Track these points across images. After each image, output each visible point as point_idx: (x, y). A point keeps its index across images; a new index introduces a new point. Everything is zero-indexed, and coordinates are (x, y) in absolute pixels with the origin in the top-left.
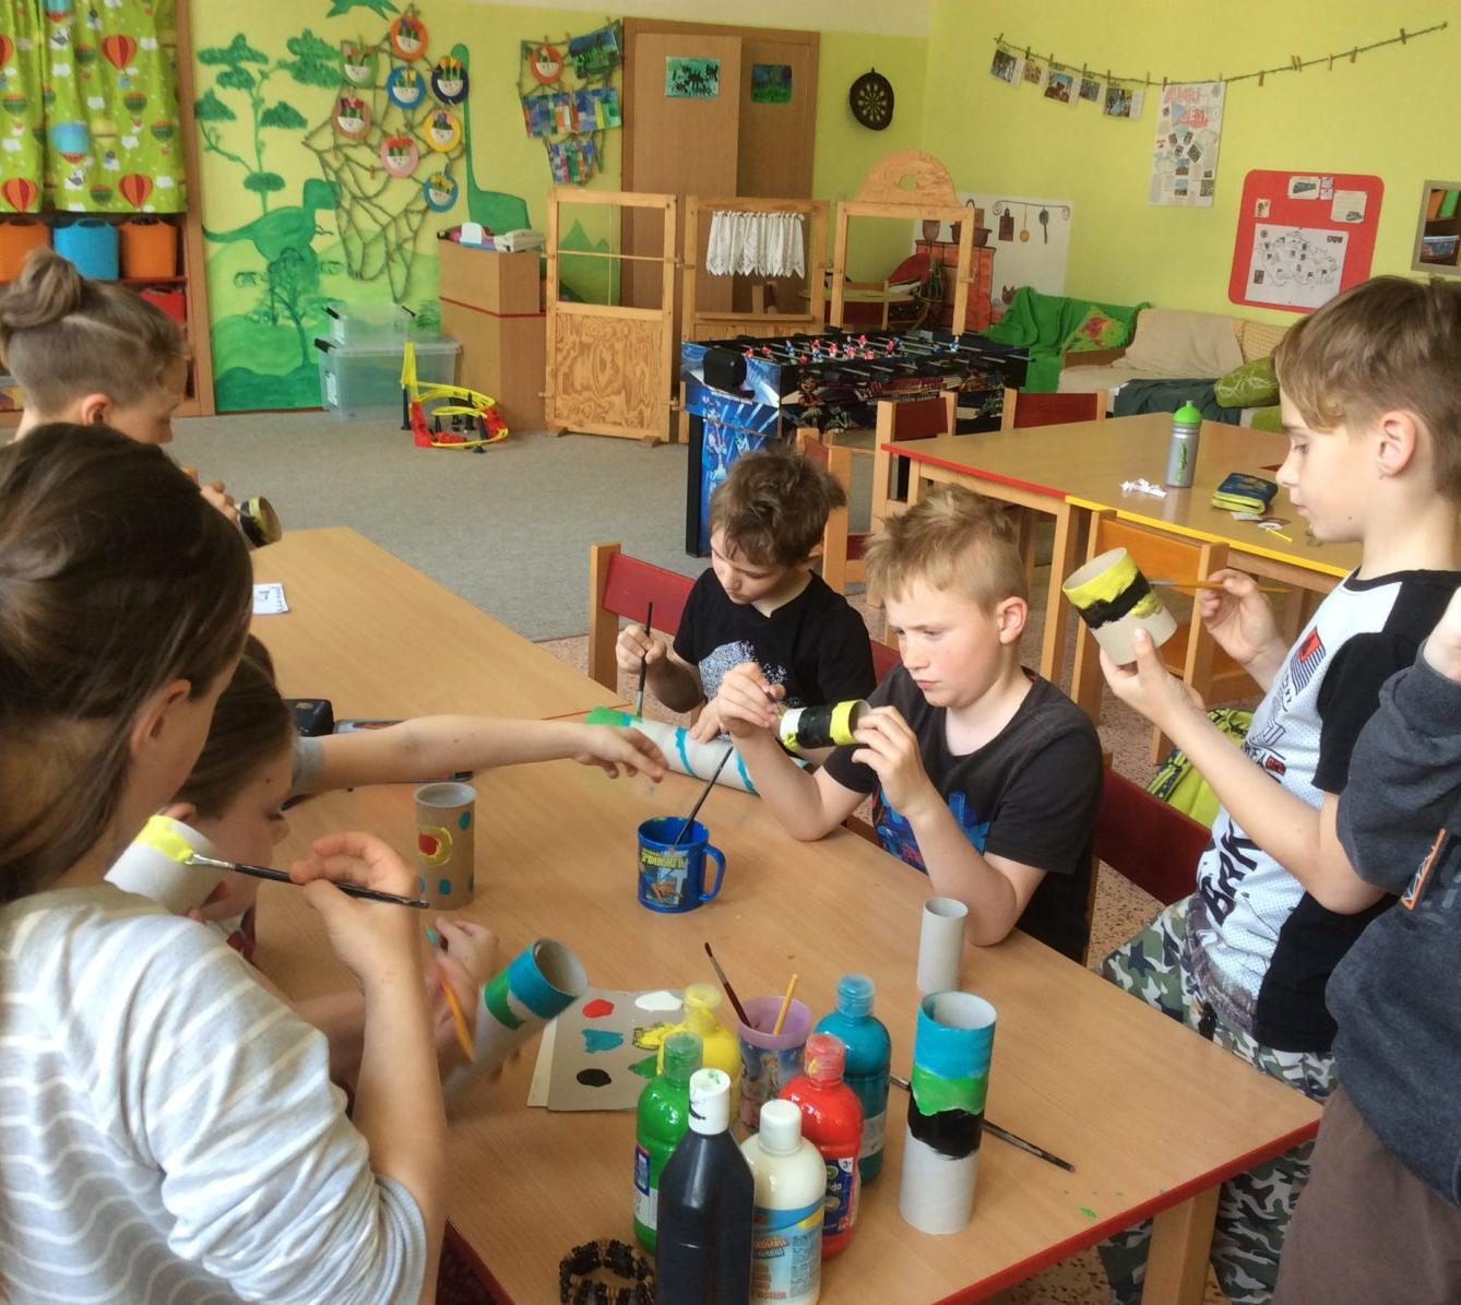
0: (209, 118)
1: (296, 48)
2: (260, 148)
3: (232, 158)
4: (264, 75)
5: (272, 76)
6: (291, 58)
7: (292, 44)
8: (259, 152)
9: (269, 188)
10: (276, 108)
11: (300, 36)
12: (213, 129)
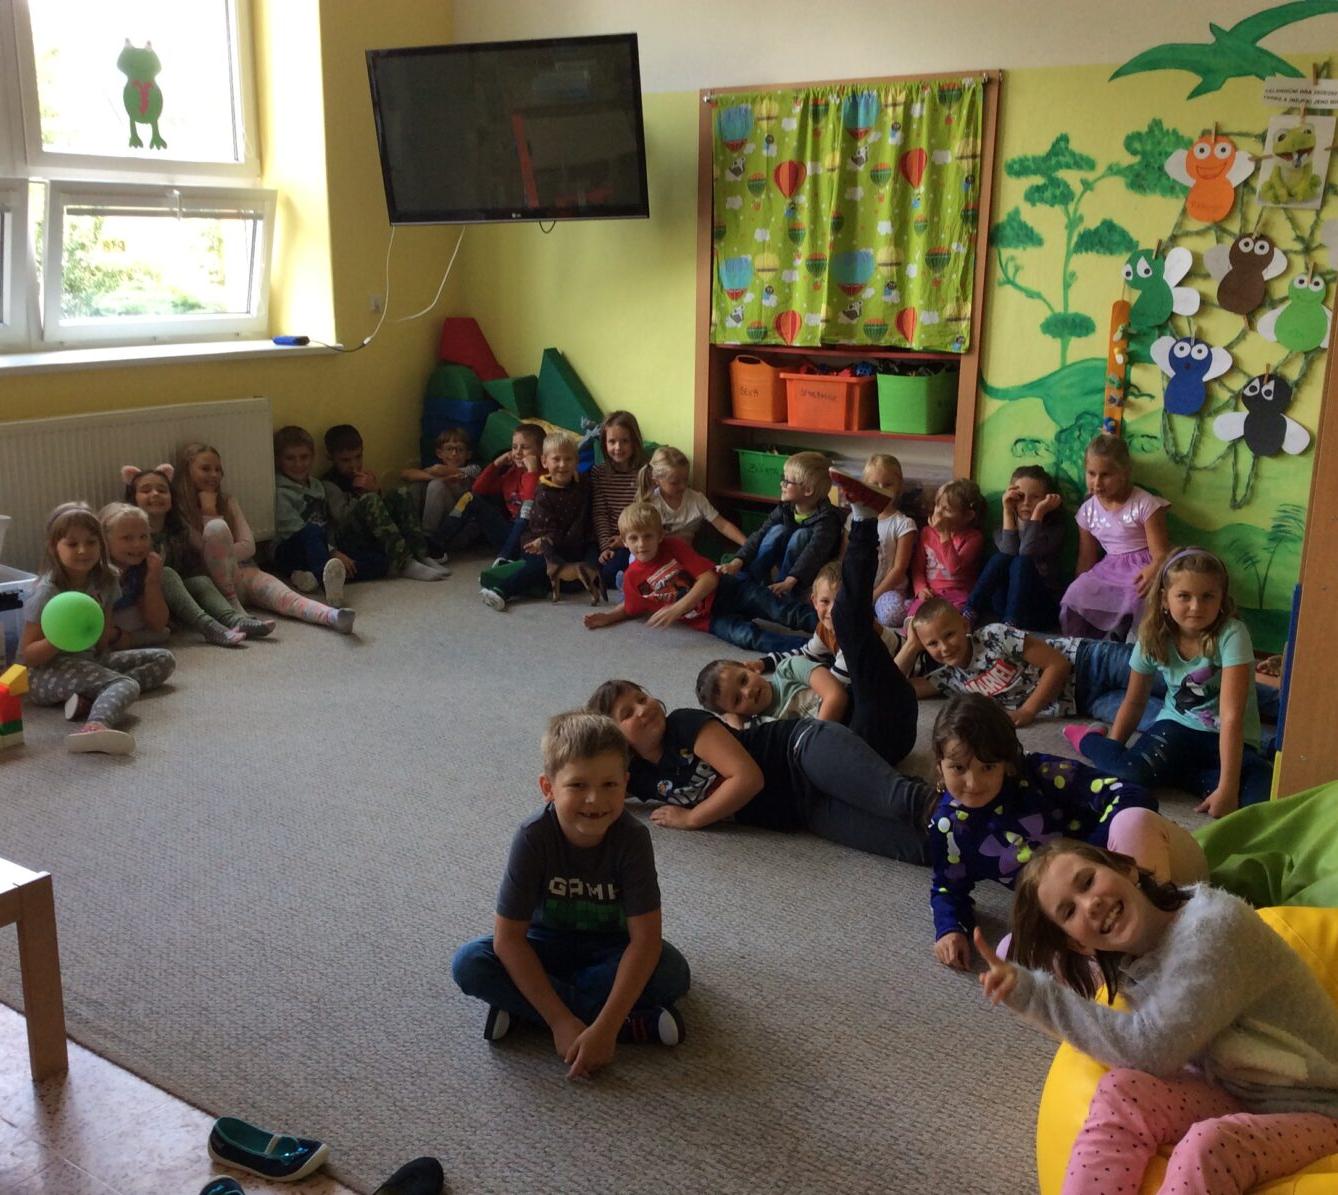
0: (1009, 245)
1: (1137, 146)
2: (1068, 281)
3: (1031, 294)
4: (1087, 185)
5: (1099, 185)
6: (1127, 159)
7: (1131, 142)
8: (1067, 286)
9: (1071, 334)
10: (1097, 230)
11: (1144, 129)
12: (1013, 258)
